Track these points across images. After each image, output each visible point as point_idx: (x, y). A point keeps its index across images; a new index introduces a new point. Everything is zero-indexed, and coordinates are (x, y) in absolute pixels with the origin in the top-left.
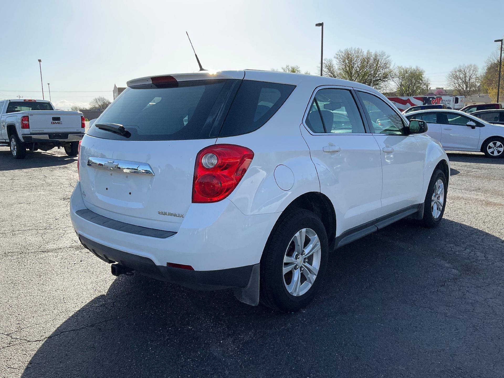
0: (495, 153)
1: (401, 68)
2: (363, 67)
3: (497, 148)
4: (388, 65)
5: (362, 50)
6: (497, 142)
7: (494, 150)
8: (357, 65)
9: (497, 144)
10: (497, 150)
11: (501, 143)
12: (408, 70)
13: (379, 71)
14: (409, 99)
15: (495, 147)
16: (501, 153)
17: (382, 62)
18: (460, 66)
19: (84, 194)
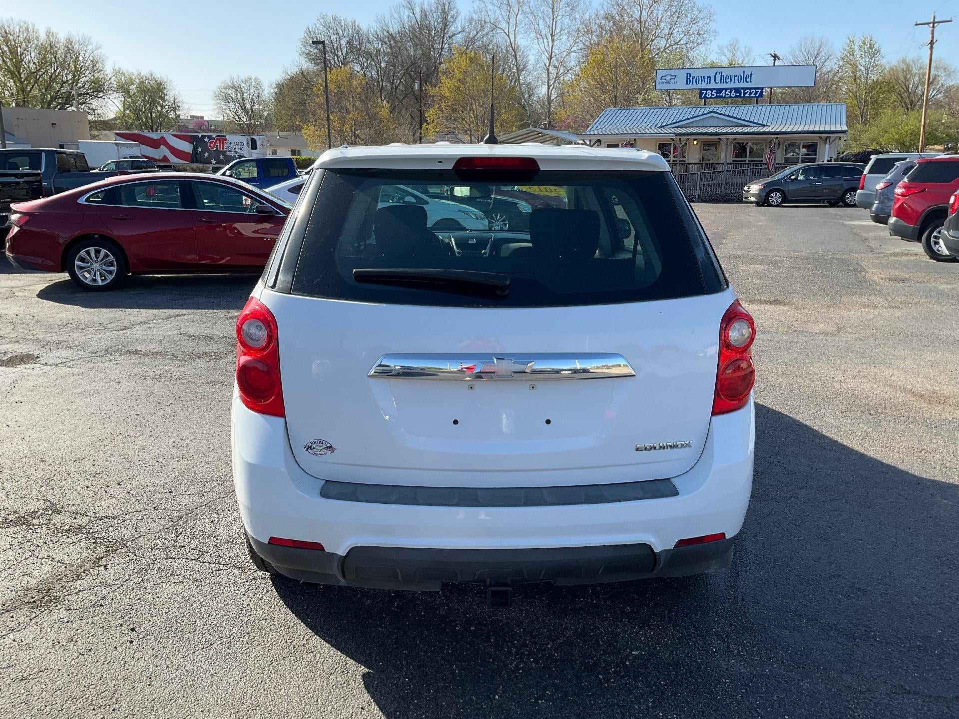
1: (119, 73)
2: (43, 63)
4: (98, 66)
5: (34, 25)
8: (31, 58)
12: (134, 77)
13: (83, 76)
14: (162, 137)
17: (85, 56)
18: (232, 78)
19: (320, 446)
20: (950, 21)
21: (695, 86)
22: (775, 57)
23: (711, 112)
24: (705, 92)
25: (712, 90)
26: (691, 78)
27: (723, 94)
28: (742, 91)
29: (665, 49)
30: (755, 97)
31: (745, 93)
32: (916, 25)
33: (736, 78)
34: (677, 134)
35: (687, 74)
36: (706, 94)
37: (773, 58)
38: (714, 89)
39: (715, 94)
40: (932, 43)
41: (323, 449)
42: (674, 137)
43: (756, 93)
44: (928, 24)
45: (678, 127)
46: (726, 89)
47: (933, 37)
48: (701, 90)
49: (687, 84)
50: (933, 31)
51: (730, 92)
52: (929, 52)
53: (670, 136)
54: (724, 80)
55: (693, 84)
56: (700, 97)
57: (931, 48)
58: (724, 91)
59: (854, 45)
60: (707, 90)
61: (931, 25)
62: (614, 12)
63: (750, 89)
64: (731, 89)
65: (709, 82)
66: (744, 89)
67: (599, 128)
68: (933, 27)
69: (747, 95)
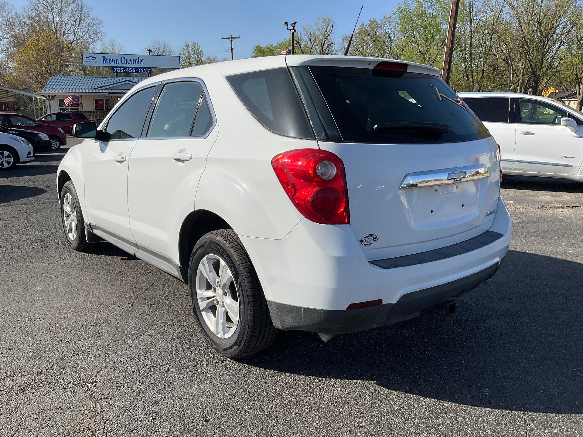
0: (4, 164)
3: (5, 158)
6: (5, 151)
7: (3, 161)
9: (4, 154)
10: (5, 161)
11: (8, 153)
15: (3, 157)
16: (12, 163)
19: (370, 239)
20: (239, 38)
21: (108, 65)
22: (150, 51)
23: (126, 81)
24: (116, 68)
25: (120, 67)
26: (106, 60)
27: (127, 70)
28: (139, 69)
29: (73, 41)
30: (147, 73)
31: (141, 71)
32: (223, 38)
33: (134, 61)
34: (109, 93)
35: (103, 57)
36: (117, 69)
37: (148, 51)
38: (122, 67)
39: (123, 70)
40: (232, 49)
41: (372, 240)
42: (107, 95)
43: (147, 71)
44: (228, 38)
45: (107, 89)
46: (129, 68)
47: (232, 46)
48: (113, 67)
49: (103, 63)
50: (231, 42)
51: (132, 70)
52: (231, 54)
53: (105, 94)
54: (127, 62)
55: (107, 63)
56: (113, 72)
57: (232, 51)
58: (128, 69)
59: (189, 47)
60: (117, 67)
61: (230, 39)
62: (34, 14)
63: (144, 68)
64: (132, 68)
65: (117, 63)
66: (140, 68)
67: (51, 88)
68: (231, 40)
69: (142, 72)
